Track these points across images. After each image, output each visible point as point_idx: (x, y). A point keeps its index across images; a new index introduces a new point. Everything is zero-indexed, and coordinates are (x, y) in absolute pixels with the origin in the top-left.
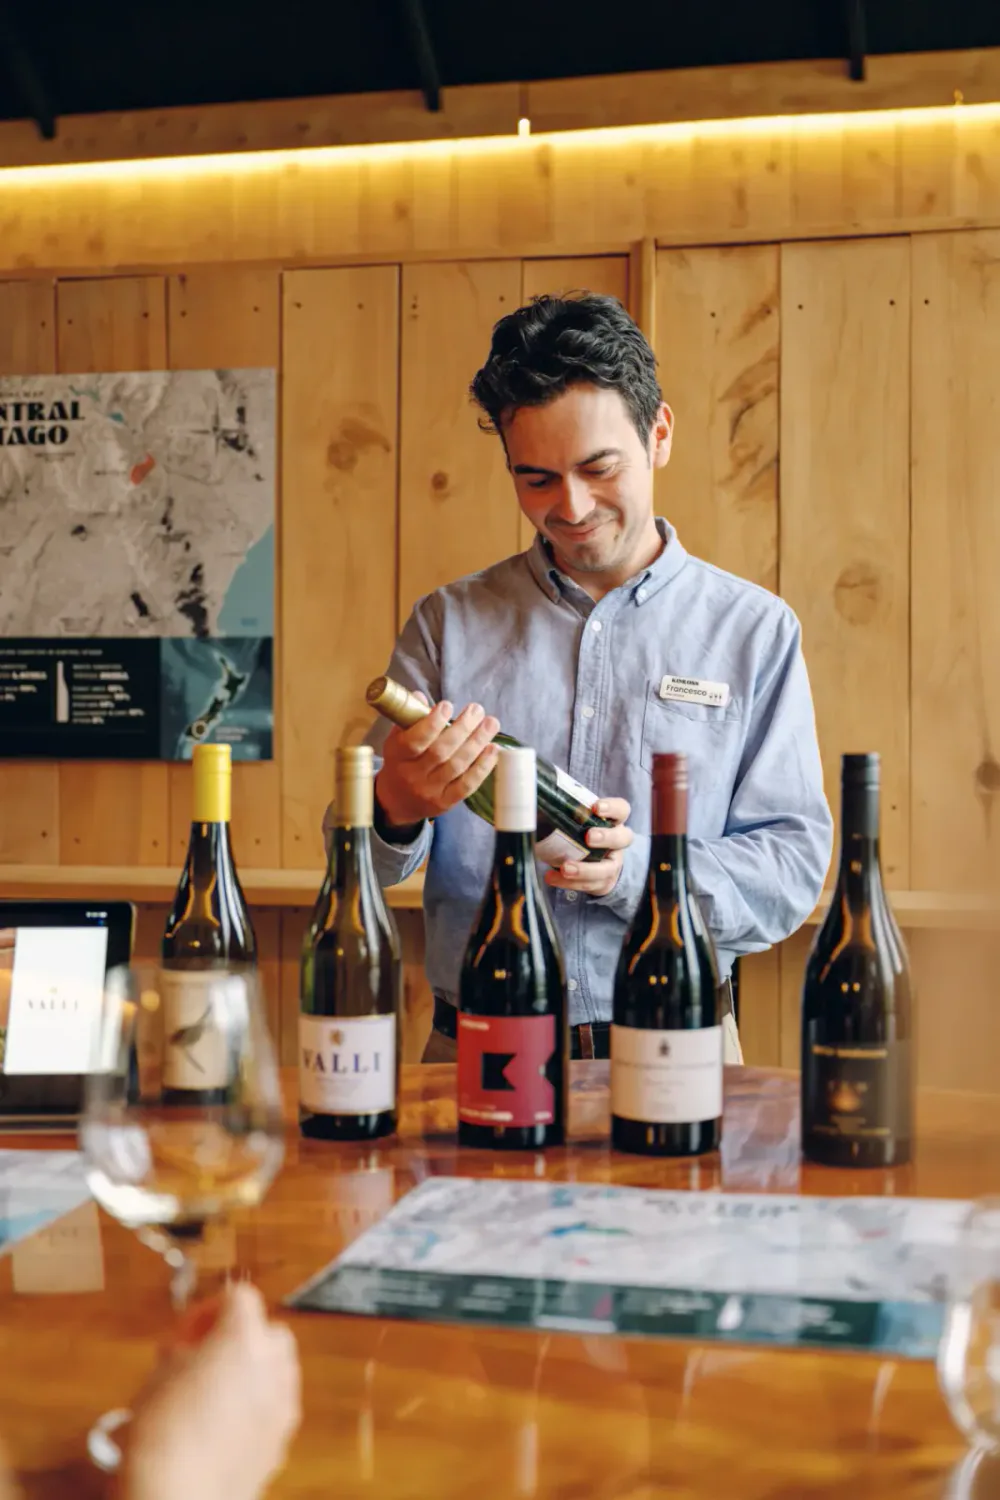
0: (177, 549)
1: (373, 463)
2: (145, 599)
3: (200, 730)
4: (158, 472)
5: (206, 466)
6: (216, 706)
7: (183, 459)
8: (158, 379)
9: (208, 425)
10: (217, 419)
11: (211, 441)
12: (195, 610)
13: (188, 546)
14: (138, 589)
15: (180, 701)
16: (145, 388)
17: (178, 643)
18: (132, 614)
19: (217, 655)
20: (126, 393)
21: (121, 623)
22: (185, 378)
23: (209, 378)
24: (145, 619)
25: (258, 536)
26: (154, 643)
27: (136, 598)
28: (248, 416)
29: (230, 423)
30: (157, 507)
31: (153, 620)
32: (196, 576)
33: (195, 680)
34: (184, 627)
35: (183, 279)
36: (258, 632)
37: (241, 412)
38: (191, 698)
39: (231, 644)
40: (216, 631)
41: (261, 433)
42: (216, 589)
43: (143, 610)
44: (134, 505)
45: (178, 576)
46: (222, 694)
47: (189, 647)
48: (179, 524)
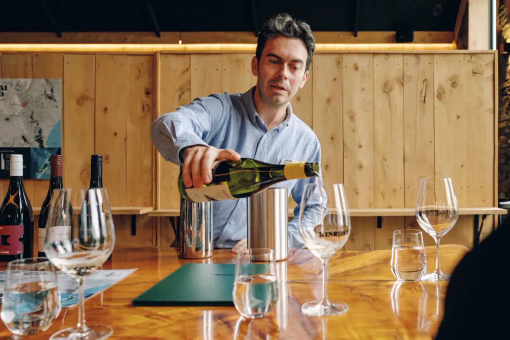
0: (35, 124)
1: (88, 104)
2: (26, 137)
3: (41, 171)
4: (29, 105)
5: (42, 103)
6: (46, 165)
7: (36, 102)
8: (29, 81)
9: (43, 93)
10: (45, 92)
11: (44, 97)
12: (40, 140)
13: (38, 124)
14: (24, 135)
15: (36, 164)
16: (26, 83)
17: (35, 149)
18: (22, 141)
19: (46, 152)
20: (20, 84)
21: (19, 144)
22: (36, 80)
23: (43, 81)
24: (26, 143)
25: (57, 122)
26: (29, 149)
27: (23, 137)
28: (54, 91)
29: (49, 92)
30: (29, 113)
31: (28, 143)
32: (40, 132)
33: (40, 159)
34: (37, 145)
35: (37, 55)
36: (57, 146)
37: (52, 90)
38: (39, 163)
39: (50, 149)
40: (46, 146)
41: (57, 95)
42: (46, 135)
43: (25, 140)
44: (22, 113)
45: (35, 132)
46: (48, 162)
47: (38, 150)
48: (35, 118)
